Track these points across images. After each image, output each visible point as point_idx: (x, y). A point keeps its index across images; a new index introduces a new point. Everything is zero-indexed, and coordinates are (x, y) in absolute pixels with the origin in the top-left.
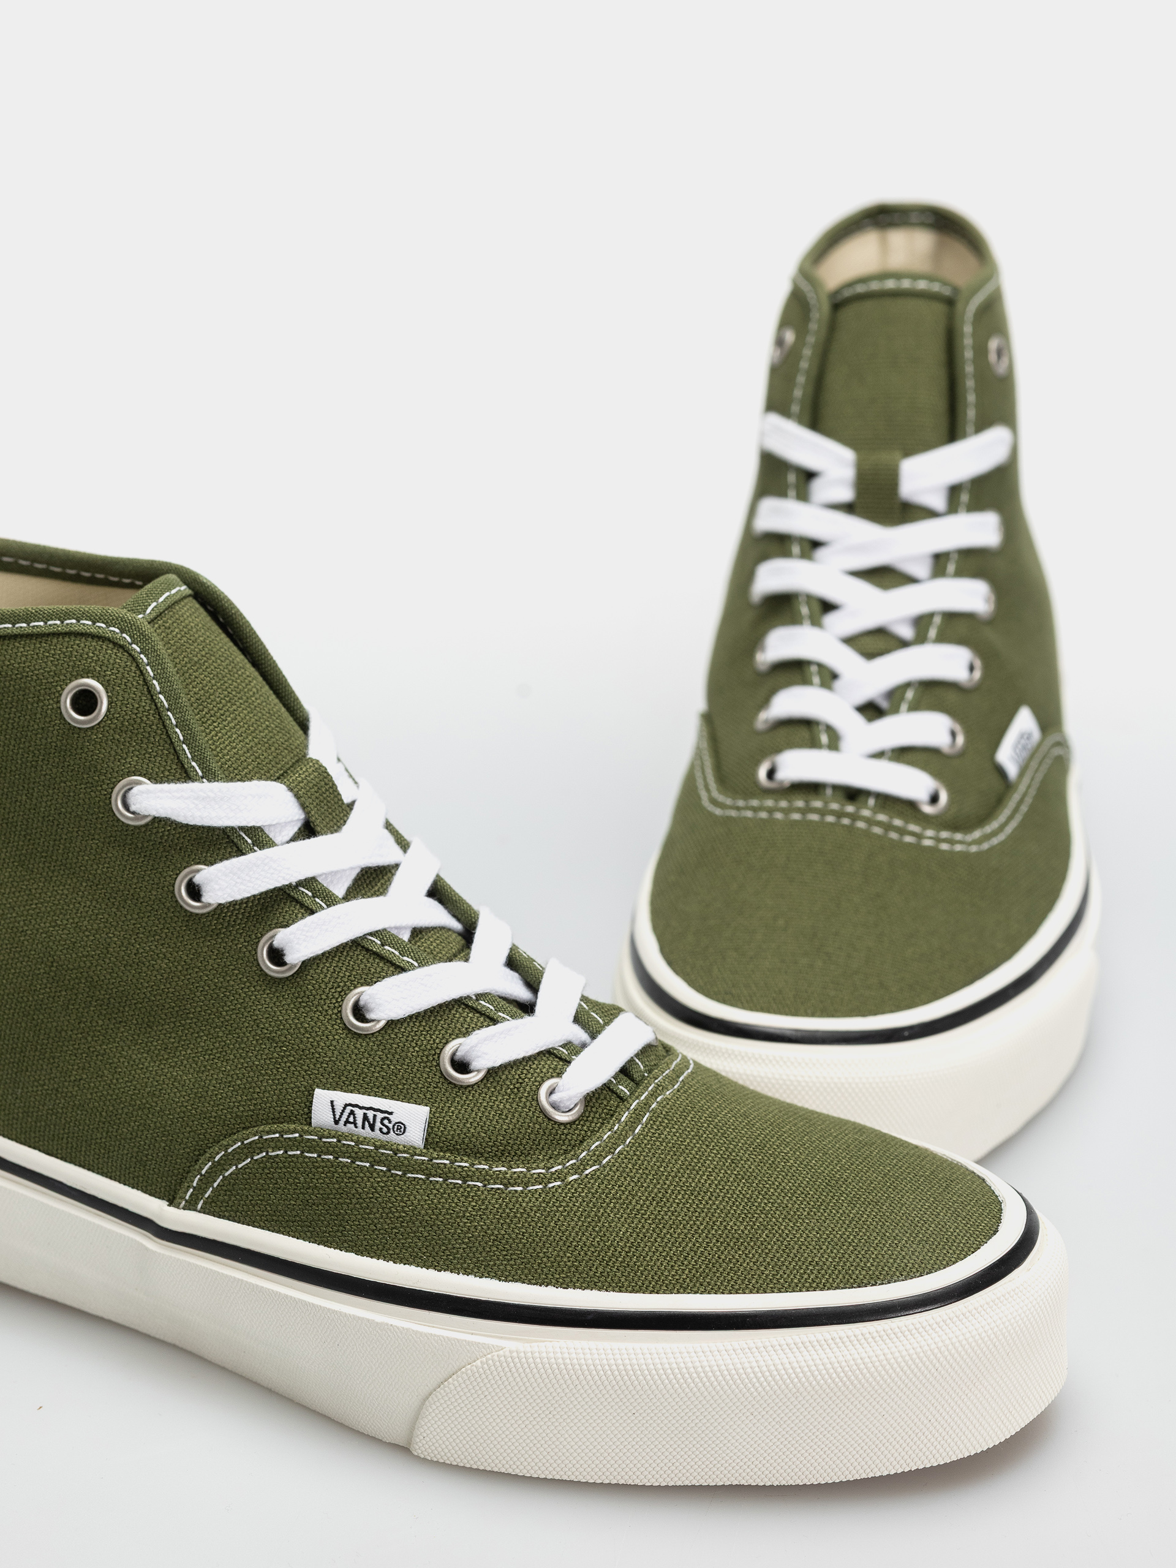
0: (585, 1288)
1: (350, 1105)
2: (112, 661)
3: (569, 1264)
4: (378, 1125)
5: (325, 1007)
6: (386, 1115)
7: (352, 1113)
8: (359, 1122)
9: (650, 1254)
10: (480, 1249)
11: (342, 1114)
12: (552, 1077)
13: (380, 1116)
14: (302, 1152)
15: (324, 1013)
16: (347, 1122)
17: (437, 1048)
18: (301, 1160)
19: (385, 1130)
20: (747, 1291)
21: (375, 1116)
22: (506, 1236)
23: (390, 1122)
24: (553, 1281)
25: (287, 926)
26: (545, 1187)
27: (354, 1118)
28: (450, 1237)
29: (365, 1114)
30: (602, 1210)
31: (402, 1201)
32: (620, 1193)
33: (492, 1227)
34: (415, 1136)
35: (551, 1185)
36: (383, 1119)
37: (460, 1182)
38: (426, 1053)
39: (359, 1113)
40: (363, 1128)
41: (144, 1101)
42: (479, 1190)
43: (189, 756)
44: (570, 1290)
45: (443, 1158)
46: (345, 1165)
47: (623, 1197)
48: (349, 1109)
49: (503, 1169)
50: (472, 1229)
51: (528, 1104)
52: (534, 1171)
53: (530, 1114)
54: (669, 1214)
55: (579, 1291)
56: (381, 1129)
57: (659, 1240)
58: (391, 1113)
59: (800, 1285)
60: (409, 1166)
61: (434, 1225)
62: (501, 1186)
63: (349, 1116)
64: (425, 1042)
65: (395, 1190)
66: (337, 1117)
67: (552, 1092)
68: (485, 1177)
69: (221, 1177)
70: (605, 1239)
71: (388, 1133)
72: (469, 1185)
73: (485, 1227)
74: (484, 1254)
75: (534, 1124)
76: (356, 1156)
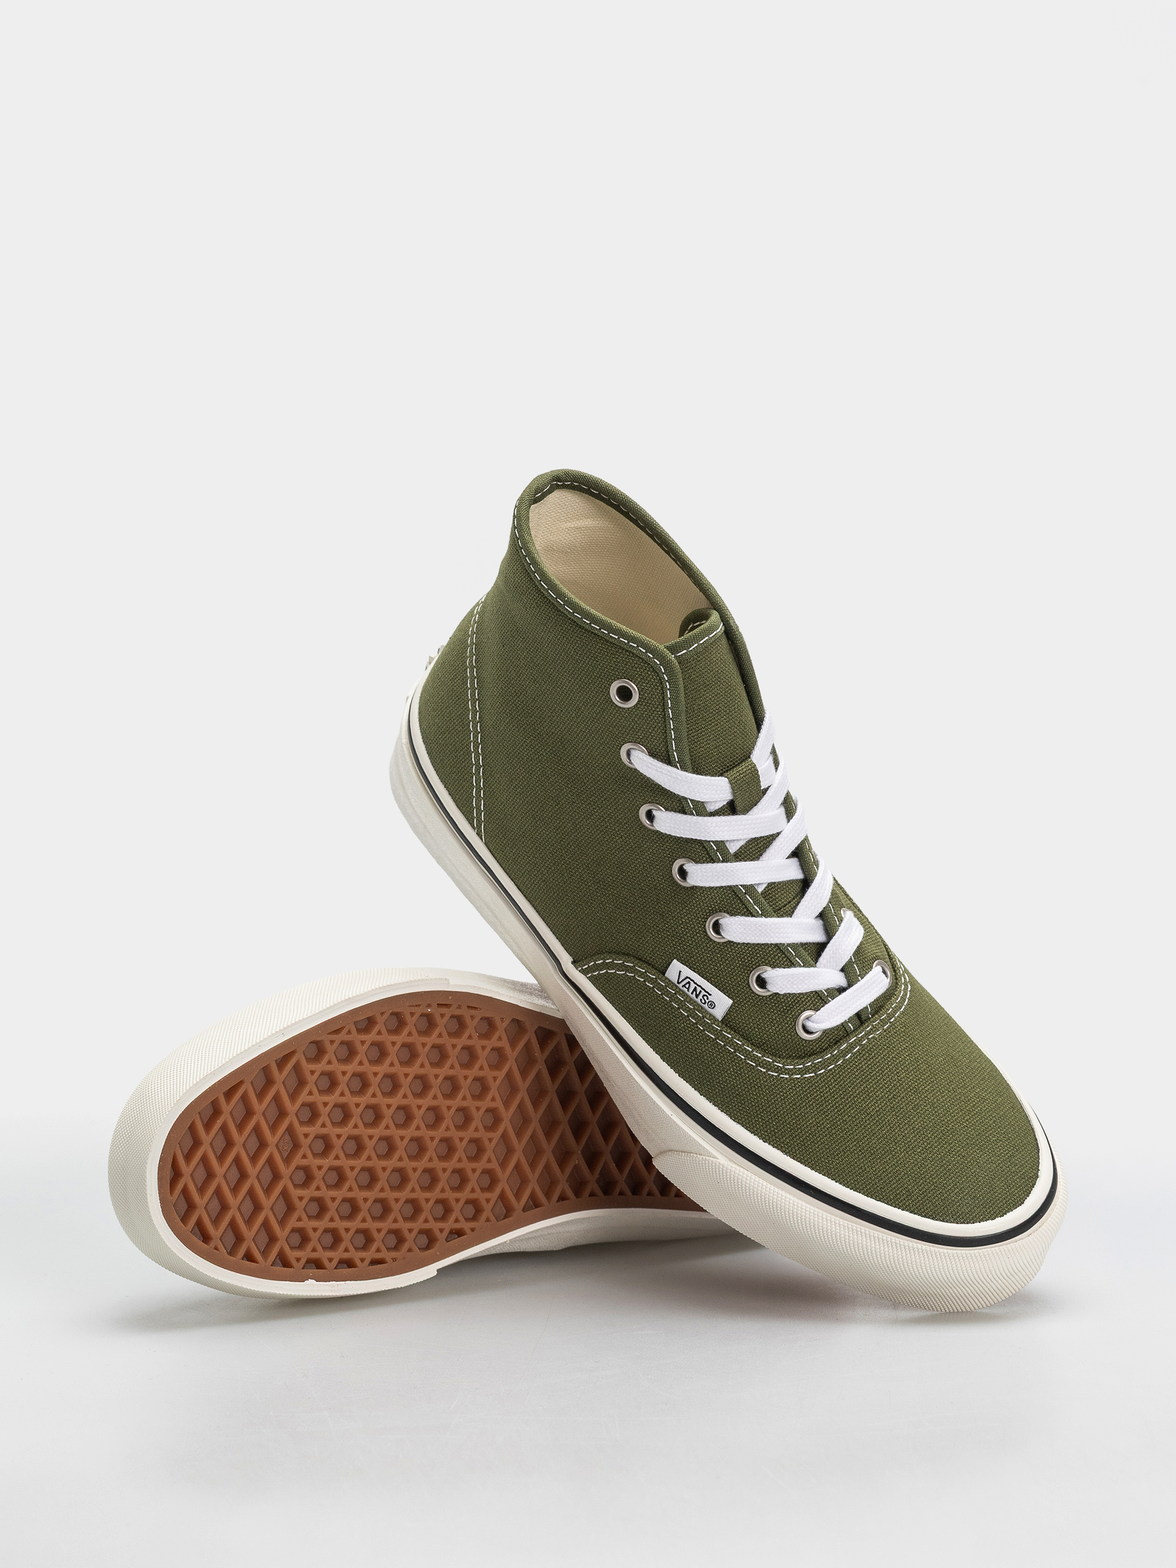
0: (775, 1147)
1: (690, 978)
2: (649, 679)
3: (772, 1129)
4: (700, 997)
5: (699, 915)
6: (707, 994)
7: (689, 983)
8: (691, 990)
9: (820, 1143)
10: (728, 1095)
11: (683, 980)
12: (811, 1009)
13: (703, 993)
14: (654, 987)
15: (696, 918)
16: (684, 986)
17: (752, 967)
18: (651, 991)
19: (703, 1001)
20: (862, 1192)
21: (701, 991)
22: (745, 1096)
23: (708, 999)
24: (760, 1135)
25: (696, 863)
26: (778, 1076)
27: (689, 986)
28: (714, 1079)
29: (695, 988)
30: (804, 1104)
31: (697, 1044)
32: (819, 1096)
33: (739, 1086)
34: (719, 1012)
35: (782, 1076)
36: (704, 995)
37: (732, 1051)
38: (745, 967)
39: (693, 986)
40: (692, 993)
41: (580, 903)
42: (741, 1061)
43: (674, 748)
44: (766, 1144)
45: (729, 1033)
46: (673, 1007)
47: (820, 1100)
48: (688, 980)
49: (760, 1055)
50: (728, 1081)
51: (790, 1022)
52: (776, 1064)
53: (788, 1029)
54: (841, 1121)
55: (771, 1147)
56: (701, 1000)
57: (828, 1136)
58: (710, 995)
59: (893, 1201)
60: (709, 1028)
61: (708, 1067)
62: (754, 1064)
63: (686, 984)
64: (746, 961)
65: (695, 1036)
66: (680, 981)
67: (808, 1018)
68: (748, 1055)
69: (605, 971)
70: (798, 1123)
71: (704, 1004)
72: (737, 1055)
73: (735, 1084)
74: (729, 1099)
75: (788, 1035)
76: (682, 1005)
